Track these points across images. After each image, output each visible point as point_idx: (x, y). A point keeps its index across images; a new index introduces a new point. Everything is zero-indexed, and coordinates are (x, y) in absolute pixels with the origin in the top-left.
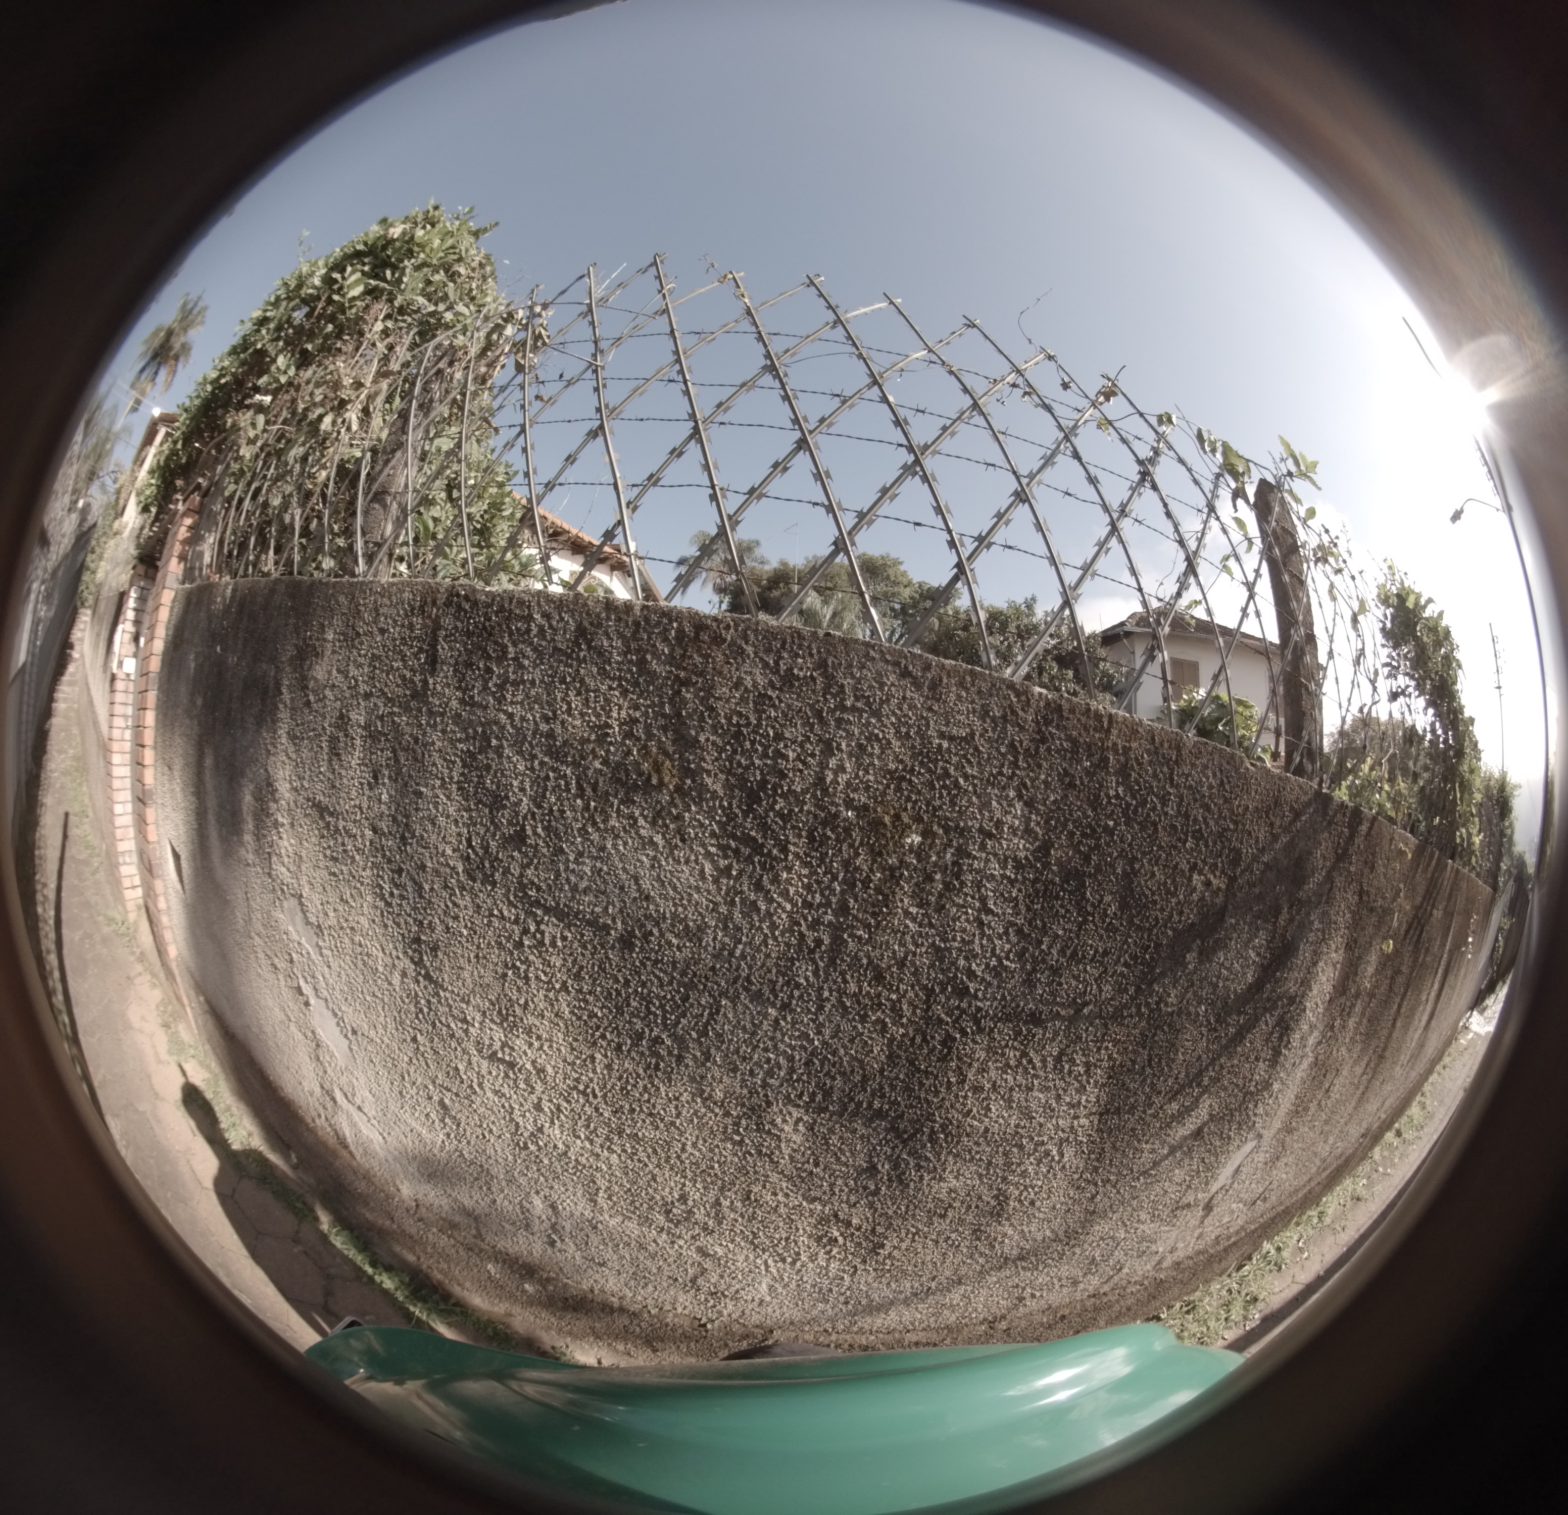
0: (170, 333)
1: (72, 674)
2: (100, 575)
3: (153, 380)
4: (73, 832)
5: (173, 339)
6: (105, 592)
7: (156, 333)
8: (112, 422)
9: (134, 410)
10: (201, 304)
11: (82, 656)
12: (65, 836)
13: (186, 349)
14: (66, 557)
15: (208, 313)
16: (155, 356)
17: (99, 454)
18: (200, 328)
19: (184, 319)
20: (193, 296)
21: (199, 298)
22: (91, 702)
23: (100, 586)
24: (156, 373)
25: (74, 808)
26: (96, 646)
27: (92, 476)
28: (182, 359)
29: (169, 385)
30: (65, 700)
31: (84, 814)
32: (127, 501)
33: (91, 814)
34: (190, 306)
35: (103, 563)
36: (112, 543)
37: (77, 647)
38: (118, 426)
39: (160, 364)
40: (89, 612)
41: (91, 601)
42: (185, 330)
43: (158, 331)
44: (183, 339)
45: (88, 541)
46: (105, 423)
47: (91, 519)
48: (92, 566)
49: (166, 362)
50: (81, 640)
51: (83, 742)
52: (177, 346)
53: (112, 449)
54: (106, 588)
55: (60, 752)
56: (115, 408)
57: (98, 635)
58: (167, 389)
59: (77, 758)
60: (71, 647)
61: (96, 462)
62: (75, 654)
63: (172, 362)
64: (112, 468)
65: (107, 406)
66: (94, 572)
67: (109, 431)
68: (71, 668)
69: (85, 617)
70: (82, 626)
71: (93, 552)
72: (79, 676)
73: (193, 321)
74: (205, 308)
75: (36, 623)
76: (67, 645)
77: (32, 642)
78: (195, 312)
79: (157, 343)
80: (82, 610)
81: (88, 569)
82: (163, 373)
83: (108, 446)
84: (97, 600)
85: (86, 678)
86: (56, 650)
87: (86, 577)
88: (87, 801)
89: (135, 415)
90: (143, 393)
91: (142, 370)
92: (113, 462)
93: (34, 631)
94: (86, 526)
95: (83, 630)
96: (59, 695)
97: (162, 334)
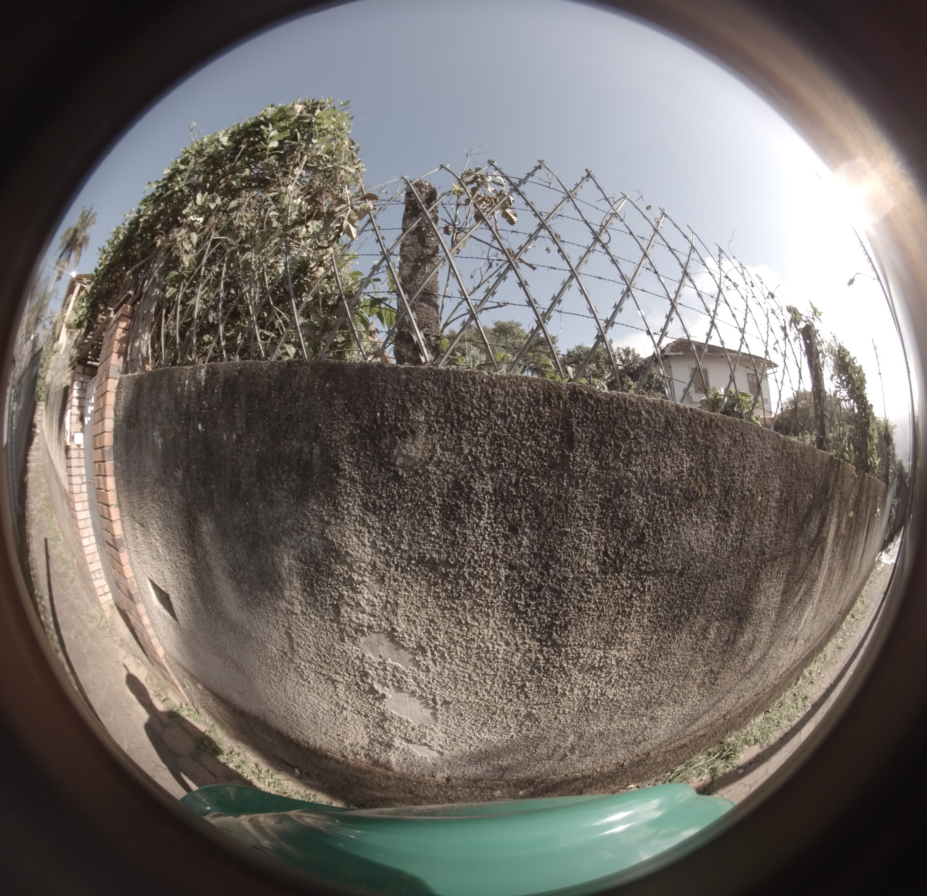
0: (76, 231)
1: (37, 444)
2: (48, 379)
3: (68, 260)
4: (53, 552)
5: (78, 235)
6: (52, 389)
7: (67, 232)
8: (47, 287)
9: (59, 278)
10: (92, 212)
11: (42, 431)
12: (48, 557)
13: (86, 239)
14: (26, 369)
15: (97, 217)
16: (68, 246)
17: (41, 308)
18: (93, 227)
19: (83, 222)
20: (88, 208)
21: (91, 209)
22: (52, 463)
23: (49, 386)
24: (69, 256)
25: (50, 535)
26: (51, 425)
27: (37, 321)
28: (84, 246)
29: (77, 262)
30: (35, 461)
31: (57, 538)
32: (60, 331)
33: (61, 538)
34: (86, 214)
35: (49, 371)
36: (53, 358)
37: (38, 426)
38: (50, 289)
39: (71, 250)
40: (43, 403)
41: (43, 397)
42: (84, 228)
43: (69, 230)
44: (83, 234)
45: (38, 360)
46: (43, 288)
47: (39, 345)
48: (42, 375)
49: (75, 249)
50: (41, 421)
51: (49, 489)
52: (80, 237)
53: (47, 304)
54: (53, 387)
55: (36, 496)
56: (48, 278)
57: (51, 418)
58: (76, 265)
59: (46, 499)
60: (35, 426)
61: (39, 312)
62: (38, 431)
63: (78, 248)
64: (48, 315)
65: (43, 277)
66: (44, 379)
67: (45, 292)
68: (36, 440)
69: (41, 407)
70: (40, 413)
71: (42, 367)
72: (41, 444)
73: (88, 223)
74: (95, 214)
75: (11, 415)
76: (32, 425)
77: (10, 429)
78: (89, 217)
79: (68, 238)
80: (39, 403)
81: (40, 377)
82: (73, 255)
83: (46, 302)
84: (48, 396)
85: (46, 446)
86: (25, 430)
87: (39, 382)
88: (57, 528)
89: (59, 282)
90: (63, 267)
91: (61, 256)
92: (48, 311)
93: (11, 421)
94: (37, 349)
95: (41, 415)
96: (30, 458)
97: (71, 232)
